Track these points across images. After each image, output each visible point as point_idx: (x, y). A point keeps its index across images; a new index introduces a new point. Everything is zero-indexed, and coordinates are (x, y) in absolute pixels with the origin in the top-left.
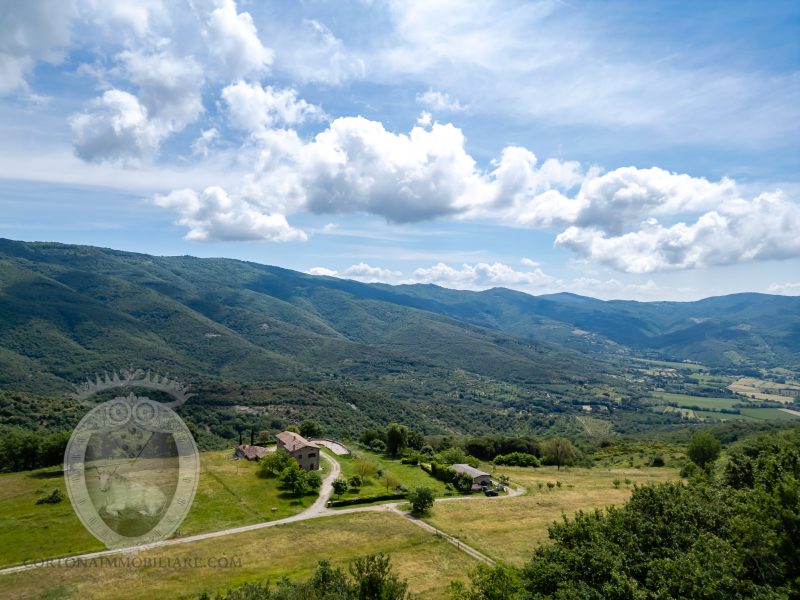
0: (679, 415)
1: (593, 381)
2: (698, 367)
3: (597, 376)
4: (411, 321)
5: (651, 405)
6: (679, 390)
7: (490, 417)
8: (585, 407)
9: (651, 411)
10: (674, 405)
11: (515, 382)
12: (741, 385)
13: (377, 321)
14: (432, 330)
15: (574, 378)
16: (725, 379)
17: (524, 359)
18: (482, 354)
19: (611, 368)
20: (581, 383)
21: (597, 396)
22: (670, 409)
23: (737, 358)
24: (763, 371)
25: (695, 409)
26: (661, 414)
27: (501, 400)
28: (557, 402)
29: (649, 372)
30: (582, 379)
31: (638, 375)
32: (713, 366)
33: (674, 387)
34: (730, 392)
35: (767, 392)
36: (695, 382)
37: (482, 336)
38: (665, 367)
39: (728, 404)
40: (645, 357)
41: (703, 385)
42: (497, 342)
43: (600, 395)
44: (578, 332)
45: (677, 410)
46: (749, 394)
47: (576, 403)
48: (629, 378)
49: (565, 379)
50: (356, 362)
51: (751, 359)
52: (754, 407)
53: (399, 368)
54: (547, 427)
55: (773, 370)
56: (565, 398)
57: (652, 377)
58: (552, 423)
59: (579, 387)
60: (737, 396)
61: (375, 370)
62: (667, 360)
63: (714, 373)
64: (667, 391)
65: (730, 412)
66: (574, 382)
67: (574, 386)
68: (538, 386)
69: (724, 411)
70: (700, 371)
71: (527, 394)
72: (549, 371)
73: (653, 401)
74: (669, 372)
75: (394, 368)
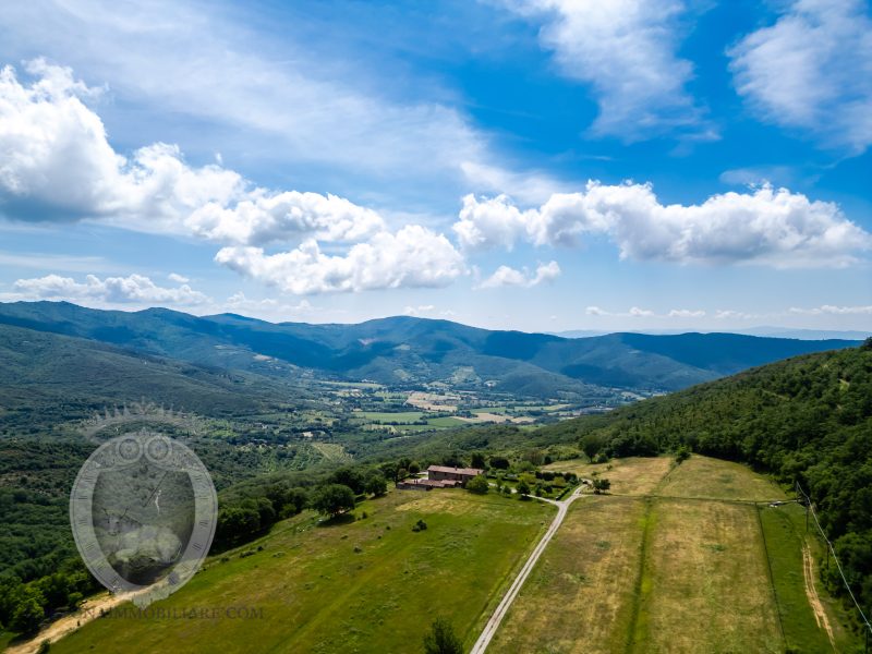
0: (386, 431)
1: (301, 408)
2: (378, 386)
3: (300, 401)
4: (65, 351)
5: (358, 426)
6: (374, 409)
7: (236, 455)
8: (306, 434)
9: (362, 430)
10: (378, 423)
11: (223, 417)
12: (415, 398)
13: (11, 353)
14: (102, 364)
15: (282, 405)
16: (402, 394)
17: (221, 391)
18: (175, 388)
19: (307, 393)
20: (290, 410)
21: (309, 422)
22: (374, 427)
23: (404, 375)
24: (425, 385)
25: (395, 424)
26: (371, 432)
27: (219, 437)
28: (276, 432)
29: (340, 394)
30: (288, 406)
31: (333, 397)
32: (387, 384)
33: (369, 406)
34: (411, 406)
35: (436, 403)
36: (381, 400)
37: (165, 367)
38: (350, 387)
39: (416, 416)
40: (330, 380)
41: (388, 401)
42: (185, 373)
43: (312, 420)
44: (260, 357)
45: (381, 427)
46: (426, 407)
47: (295, 431)
48: (326, 401)
49: (274, 408)
50: (9, 410)
51: (415, 375)
52: (435, 417)
53: (78, 413)
54: (291, 458)
55: (434, 384)
56: (281, 428)
57: (345, 399)
58: (294, 453)
59: (290, 415)
60: (418, 410)
61: (44, 419)
62: (350, 381)
63: (391, 390)
64: (364, 411)
65: (421, 424)
66: (283, 410)
67: (284, 414)
68: (249, 418)
69: (416, 424)
70: (380, 389)
71: (243, 427)
72: (255, 401)
73: (359, 422)
74: (355, 393)
75: (72, 414)
